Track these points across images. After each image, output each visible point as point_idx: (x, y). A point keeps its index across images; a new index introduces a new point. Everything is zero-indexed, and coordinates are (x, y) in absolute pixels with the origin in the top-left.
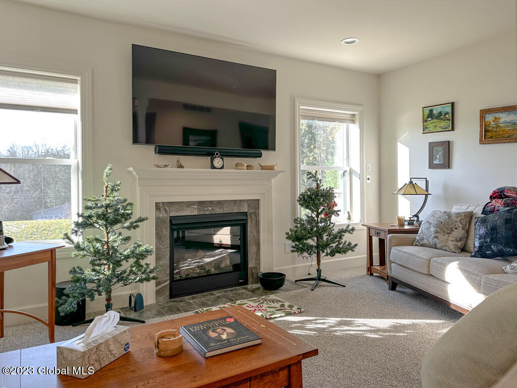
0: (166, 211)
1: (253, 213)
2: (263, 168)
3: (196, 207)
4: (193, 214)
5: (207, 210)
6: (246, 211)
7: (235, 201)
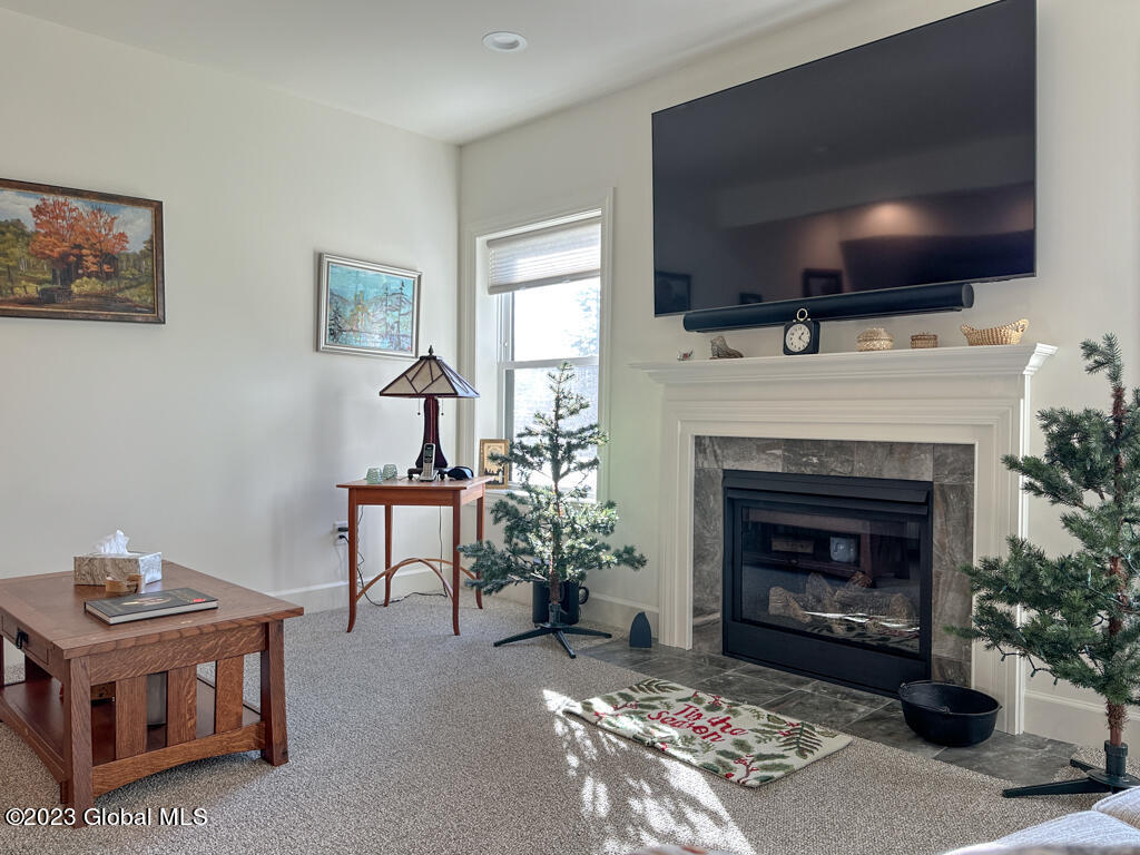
0: (716, 456)
1: (952, 487)
3: (778, 452)
4: (772, 470)
5: (807, 464)
6: (928, 477)
7: (890, 447)
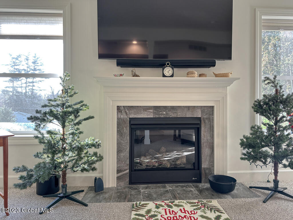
0: (126, 113)
1: (206, 118)
2: (216, 75)
3: (151, 111)
4: (149, 117)
5: (162, 114)
6: (200, 116)
7: (188, 107)
